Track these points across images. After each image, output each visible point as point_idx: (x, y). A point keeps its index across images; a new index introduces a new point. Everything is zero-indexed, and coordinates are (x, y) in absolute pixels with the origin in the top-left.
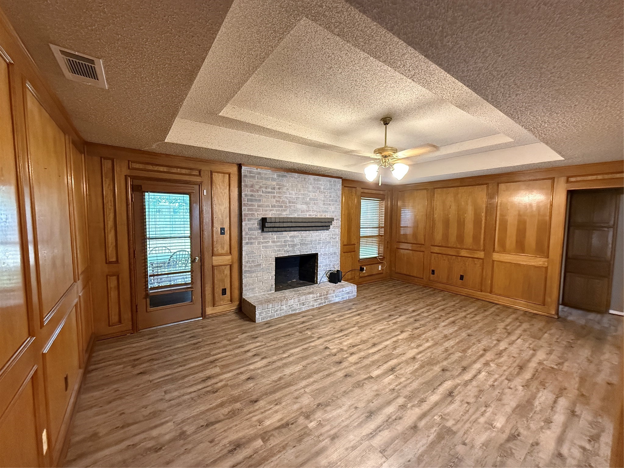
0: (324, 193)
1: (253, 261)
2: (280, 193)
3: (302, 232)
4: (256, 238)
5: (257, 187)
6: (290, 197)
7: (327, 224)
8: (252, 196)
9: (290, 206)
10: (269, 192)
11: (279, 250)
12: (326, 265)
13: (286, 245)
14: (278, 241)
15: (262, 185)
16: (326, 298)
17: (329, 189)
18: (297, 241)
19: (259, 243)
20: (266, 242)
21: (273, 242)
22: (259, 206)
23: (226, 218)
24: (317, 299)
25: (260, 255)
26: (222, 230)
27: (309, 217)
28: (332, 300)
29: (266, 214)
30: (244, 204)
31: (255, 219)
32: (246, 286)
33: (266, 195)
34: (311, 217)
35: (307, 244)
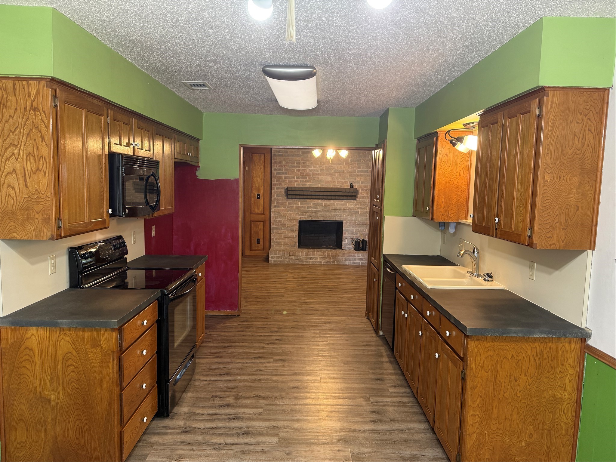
0: (352, 164)
1: (279, 221)
2: (304, 167)
3: (326, 201)
4: (282, 203)
5: (284, 163)
6: (314, 170)
7: (354, 194)
8: (280, 170)
9: (314, 178)
10: (294, 167)
11: (303, 215)
13: (310, 211)
14: (302, 207)
15: (288, 161)
16: (335, 259)
17: (358, 161)
18: (319, 208)
19: (285, 207)
20: (291, 207)
21: (298, 207)
22: (285, 178)
23: (262, 187)
24: (325, 258)
25: (286, 217)
26: (259, 196)
28: (341, 262)
29: (291, 185)
30: (274, 176)
31: (282, 188)
32: (273, 239)
33: (292, 169)
34: (335, 187)
35: (331, 211)
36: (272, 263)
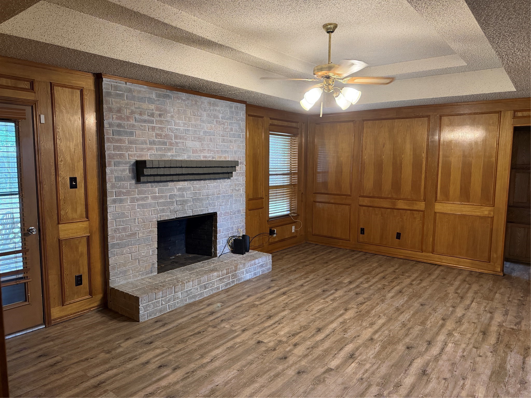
0: (224, 124)
1: (124, 229)
2: (161, 122)
3: (195, 182)
4: (128, 193)
5: (127, 112)
6: (177, 129)
7: (229, 170)
8: (119, 125)
9: (177, 143)
10: (145, 121)
11: (163, 211)
12: (228, 229)
13: (173, 202)
14: (161, 197)
15: (134, 109)
16: (234, 276)
17: (230, 119)
18: (188, 195)
19: (133, 200)
20: (143, 199)
21: (154, 198)
22: (131, 142)
23: (79, 161)
24: (223, 278)
25: (135, 219)
26: (73, 182)
27: (204, 159)
28: (242, 278)
29: (142, 156)
30: (108, 138)
31: (126, 163)
32: (114, 268)
33: (142, 126)
34: (206, 159)
35: (202, 199)
36: (146, 319)
